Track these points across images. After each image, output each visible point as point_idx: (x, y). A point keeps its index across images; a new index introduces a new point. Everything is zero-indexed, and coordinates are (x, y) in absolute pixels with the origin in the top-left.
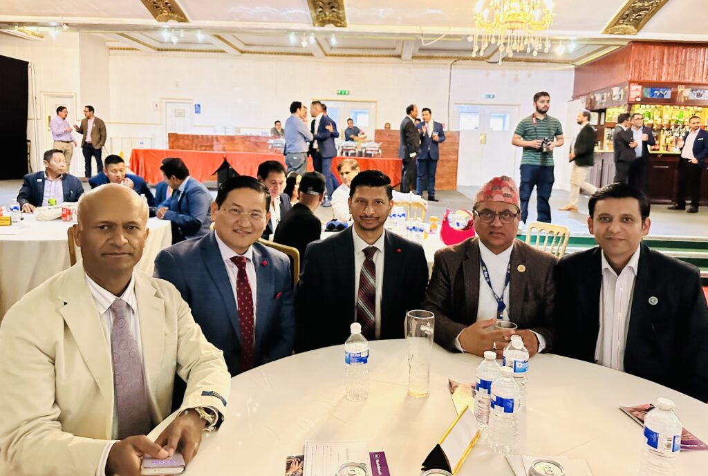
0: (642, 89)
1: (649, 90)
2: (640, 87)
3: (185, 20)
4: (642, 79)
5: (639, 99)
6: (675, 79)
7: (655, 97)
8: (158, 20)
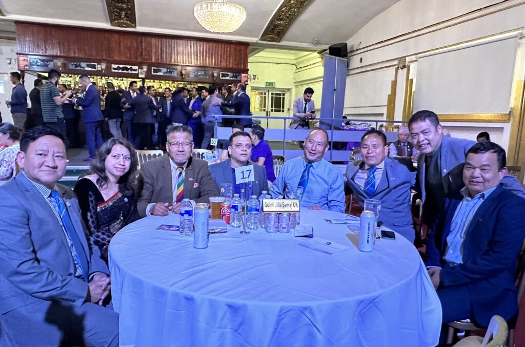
2: (26, 58)
5: (27, 67)
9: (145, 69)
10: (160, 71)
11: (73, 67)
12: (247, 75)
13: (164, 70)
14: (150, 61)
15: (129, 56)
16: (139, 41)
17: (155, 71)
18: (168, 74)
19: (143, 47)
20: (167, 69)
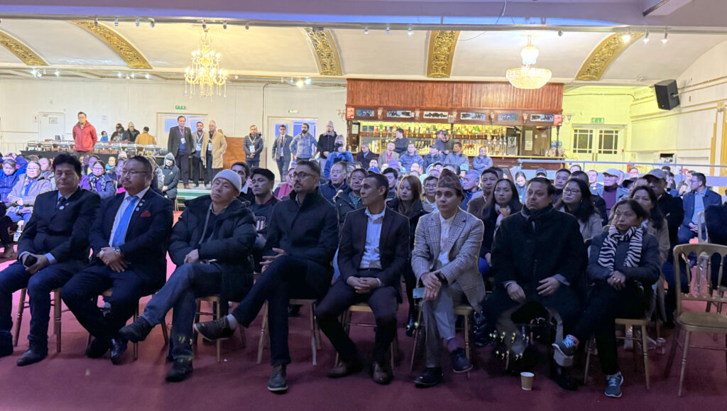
0: (355, 110)
1: (359, 111)
2: (353, 109)
3: (45, 64)
4: (355, 104)
5: (353, 117)
6: (377, 103)
7: (364, 115)
8: (27, 64)
9: (455, 114)
10: (469, 115)
11: (391, 116)
12: (560, 116)
13: (474, 115)
14: (459, 107)
15: (440, 103)
16: (450, 88)
17: (464, 116)
18: (477, 119)
19: (454, 94)
20: (476, 113)
